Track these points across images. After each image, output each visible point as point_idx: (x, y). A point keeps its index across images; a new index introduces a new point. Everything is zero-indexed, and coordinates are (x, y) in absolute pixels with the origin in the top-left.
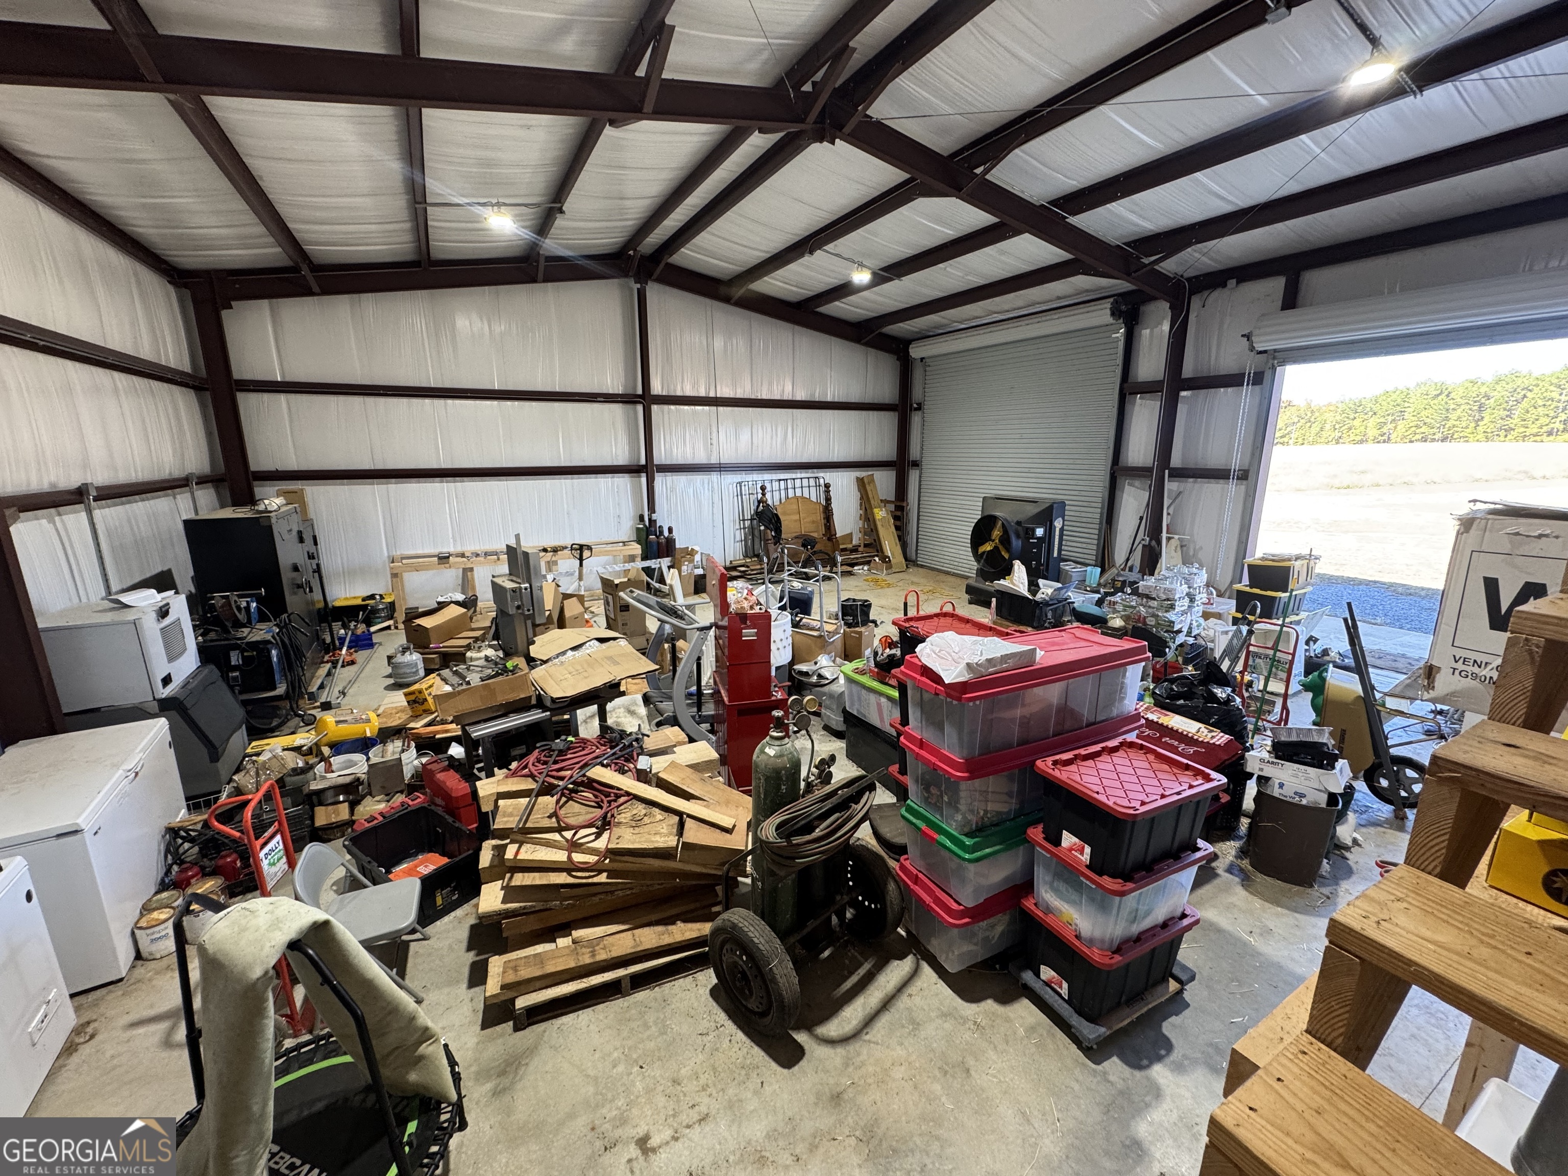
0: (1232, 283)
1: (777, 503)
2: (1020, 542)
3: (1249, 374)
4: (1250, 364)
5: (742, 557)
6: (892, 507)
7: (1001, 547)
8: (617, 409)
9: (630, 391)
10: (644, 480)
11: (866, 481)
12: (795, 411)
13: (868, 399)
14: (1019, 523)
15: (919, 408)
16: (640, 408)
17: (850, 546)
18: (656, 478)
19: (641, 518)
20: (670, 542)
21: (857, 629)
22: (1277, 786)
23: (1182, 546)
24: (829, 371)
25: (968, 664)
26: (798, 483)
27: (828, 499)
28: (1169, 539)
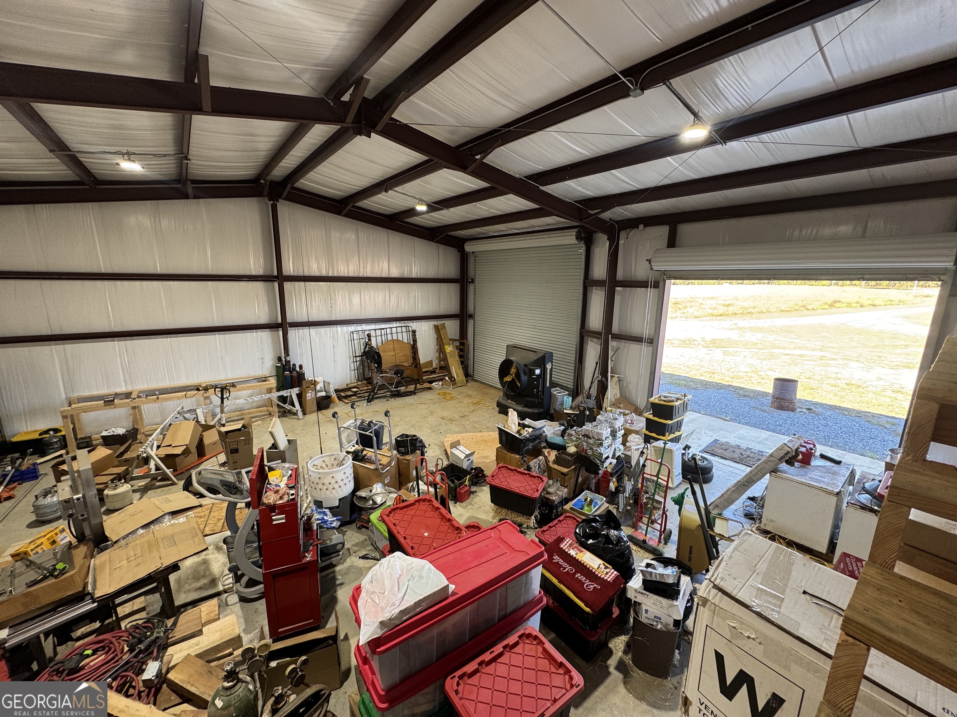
0: (641, 227)
1: (380, 344)
2: (526, 377)
3: (651, 282)
4: (651, 278)
5: (356, 381)
6: (457, 344)
7: (516, 380)
8: (259, 286)
9: (269, 273)
10: (281, 333)
11: (440, 328)
12: (390, 284)
13: (440, 276)
14: (526, 365)
15: (473, 281)
16: (276, 284)
17: (431, 369)
18: (289, 332)
19: (280, 359)
20: (301, 376)
21: (408, 457)
22: (644, 612)
23: (619, 381)
24: (413, 258)
25: (381, 623)
26: (394, 330)
27: (415, 341)
28: (612, 377)
